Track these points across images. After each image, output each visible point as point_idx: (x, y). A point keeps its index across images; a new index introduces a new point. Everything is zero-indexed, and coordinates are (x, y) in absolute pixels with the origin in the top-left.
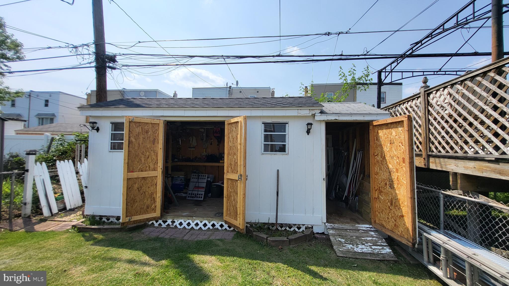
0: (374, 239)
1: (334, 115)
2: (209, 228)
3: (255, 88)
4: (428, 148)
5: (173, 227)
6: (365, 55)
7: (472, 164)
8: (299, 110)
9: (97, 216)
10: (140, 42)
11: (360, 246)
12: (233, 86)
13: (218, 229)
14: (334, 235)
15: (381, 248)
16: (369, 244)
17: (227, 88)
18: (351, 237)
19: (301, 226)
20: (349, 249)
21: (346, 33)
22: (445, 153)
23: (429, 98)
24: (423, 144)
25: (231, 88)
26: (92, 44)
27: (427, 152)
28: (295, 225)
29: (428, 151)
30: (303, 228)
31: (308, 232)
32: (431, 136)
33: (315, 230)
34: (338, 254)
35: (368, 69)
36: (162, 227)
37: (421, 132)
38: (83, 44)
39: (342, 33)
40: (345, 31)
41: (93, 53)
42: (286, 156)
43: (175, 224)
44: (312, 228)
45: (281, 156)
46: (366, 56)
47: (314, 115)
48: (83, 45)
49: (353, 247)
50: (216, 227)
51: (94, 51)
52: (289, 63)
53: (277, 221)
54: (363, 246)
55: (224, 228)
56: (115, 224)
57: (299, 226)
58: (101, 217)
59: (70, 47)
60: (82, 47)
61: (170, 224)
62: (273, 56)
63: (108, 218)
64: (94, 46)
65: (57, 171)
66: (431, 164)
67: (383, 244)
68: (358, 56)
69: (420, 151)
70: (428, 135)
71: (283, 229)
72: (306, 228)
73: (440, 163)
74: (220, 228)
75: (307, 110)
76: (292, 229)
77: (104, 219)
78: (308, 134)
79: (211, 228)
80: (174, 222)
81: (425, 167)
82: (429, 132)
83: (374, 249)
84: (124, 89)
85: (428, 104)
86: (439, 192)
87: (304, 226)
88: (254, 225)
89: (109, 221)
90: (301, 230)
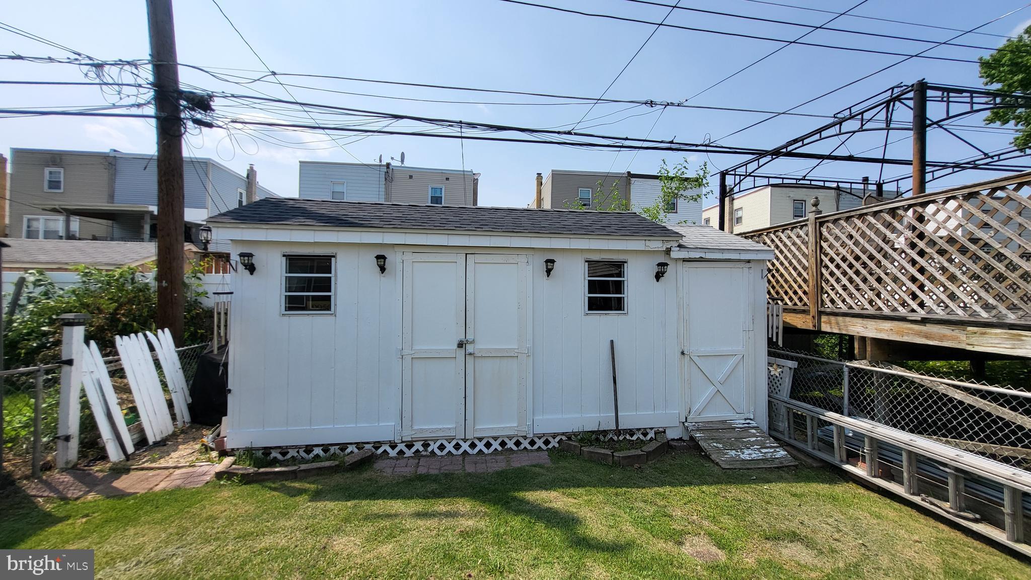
0: (759, 439)
1: (699, 250)
2: (496, 449)
3: (441, 171)
4: (820, 302)
5: (428, 454)
6: (706, 146)
7: (887, 325)
8: (647, 241)
9: (258, 449)
10: (274, 74)
11: (746, 452)
12: (394, 163)
13: (511, 449)
14: (705, 440)
15: (773, 450)
16: (755, 447)
17: (380, 166)
18: (728, 439)
19: (648, 431)
20: (734, 458)
21: (678, 106)
22: (847, 309)
23: (822, 229)
24: (810, 295)
25: (391, 168)
26: (147, 62)
27: (818, 309)
28: (639, 430)
29: (819, 306)
30: (651, 435)
31: (661, 440)
32: (824, 284)
33: (671, 435)
34: (723, 466)
35: (706, 168)
36: (405, 456)
37: (807, 277)
38: (120, 60)
39: (672, 104)
40: (676, 102)
41: (148, 84)
42: (624, 317)
43: (430, 449)
44: (664, 432)
45: (616, 317)
46: (707, 148)
47: (668, 251)
48: (120, 63)
49: (737, 453)
50: (508, 446)
51: (151, 78)
52: (585, 148)
53: (617, 426)
54: (750, 451)
55: (522, 447)
56: (304, 461)
57: (645, 432)
58: (267, 450)
59: (83, 62)
60: (120, 66)
61: (421, 449)
62: (559, 133)
63: (284, 451)
64: (150, 67)
65: (119, 360)
66: (823, 325)
67: (772, 445)
68: (697, 145)
69: (805, 304)
70: (819, 283)
71: (621, 438)
72: (656, 433)
73: (837, 323)
74: (515, 448)
75: (659, 242)
76: (635, 438)
77: (274, 454)
78: (658, 281)
79: (500, 448)
80: (429, 445)
81: (814, 329)
82: (821, 278)
83: (766, 453)
84: (115, 151)
85: (821, 238)
86: (843, 365)
87: (653, 431)
88: (573, 436)
89: (286, 458)
90: (649, 437)
